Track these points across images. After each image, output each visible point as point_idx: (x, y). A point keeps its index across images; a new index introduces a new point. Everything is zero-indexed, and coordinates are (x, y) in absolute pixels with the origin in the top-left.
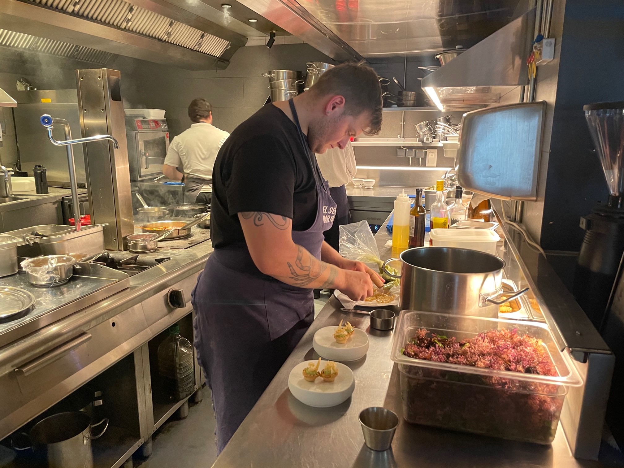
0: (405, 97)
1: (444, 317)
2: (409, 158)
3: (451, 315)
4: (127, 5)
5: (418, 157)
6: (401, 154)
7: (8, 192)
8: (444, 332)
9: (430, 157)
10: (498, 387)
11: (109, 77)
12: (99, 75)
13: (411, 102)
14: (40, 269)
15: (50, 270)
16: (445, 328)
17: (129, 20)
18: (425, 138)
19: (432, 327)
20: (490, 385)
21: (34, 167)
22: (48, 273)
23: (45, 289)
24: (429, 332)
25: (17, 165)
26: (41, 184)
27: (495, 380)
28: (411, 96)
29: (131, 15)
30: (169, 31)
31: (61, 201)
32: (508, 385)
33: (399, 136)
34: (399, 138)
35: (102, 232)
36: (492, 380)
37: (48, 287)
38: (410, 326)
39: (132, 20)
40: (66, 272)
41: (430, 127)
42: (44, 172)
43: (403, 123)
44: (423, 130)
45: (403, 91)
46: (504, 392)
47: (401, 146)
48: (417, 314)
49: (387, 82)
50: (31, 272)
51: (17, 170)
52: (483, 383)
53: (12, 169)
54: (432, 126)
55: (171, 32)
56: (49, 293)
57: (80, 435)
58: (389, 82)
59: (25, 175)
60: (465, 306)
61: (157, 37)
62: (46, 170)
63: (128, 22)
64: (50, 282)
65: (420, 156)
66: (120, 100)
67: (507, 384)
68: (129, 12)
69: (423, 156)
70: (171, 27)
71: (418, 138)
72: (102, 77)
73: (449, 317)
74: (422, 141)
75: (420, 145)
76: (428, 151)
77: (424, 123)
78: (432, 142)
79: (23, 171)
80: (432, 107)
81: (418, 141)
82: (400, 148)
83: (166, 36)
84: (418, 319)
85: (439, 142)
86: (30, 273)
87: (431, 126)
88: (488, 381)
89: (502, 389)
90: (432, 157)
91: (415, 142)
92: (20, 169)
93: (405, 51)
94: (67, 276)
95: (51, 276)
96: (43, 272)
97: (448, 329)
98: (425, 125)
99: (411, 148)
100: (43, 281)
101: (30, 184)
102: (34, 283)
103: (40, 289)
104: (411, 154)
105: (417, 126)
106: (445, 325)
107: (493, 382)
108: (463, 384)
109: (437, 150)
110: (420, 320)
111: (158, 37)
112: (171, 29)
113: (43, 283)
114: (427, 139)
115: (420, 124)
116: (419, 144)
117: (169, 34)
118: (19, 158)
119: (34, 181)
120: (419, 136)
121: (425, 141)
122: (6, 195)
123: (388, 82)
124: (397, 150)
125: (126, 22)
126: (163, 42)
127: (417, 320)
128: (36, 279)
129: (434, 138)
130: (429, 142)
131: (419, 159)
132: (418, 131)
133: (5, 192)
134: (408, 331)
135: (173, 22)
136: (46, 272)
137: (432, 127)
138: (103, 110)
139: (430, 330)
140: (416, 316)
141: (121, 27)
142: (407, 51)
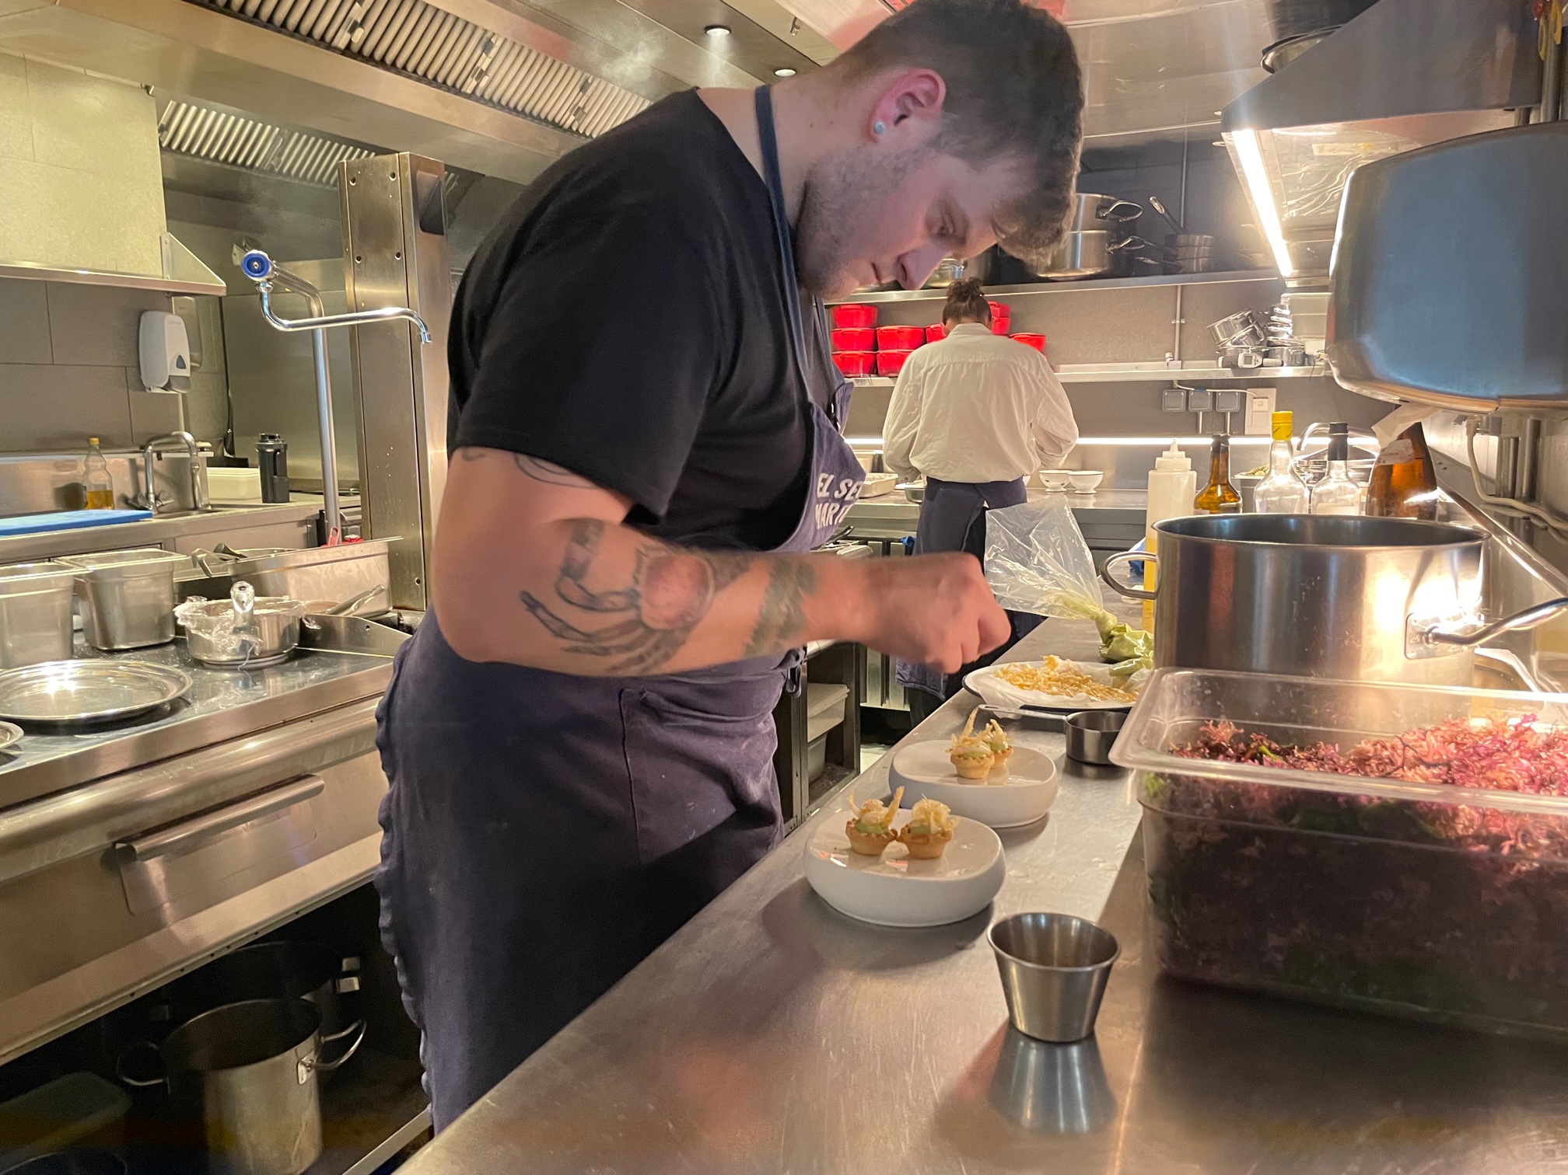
0: (1184, 249)
1: (1292, 685)
2: (1197, 415)
3: (1311, 680)
4: (479, 33)
5: (1222, 410)
6: (1175, 403)
7: (197, 498)
8: (1291, 732)
9: (1256, 407)
10: (1475, 849)
11: (415, 175)
12: (391, 171)
13: (1201, 260)
14: (218, 622)
15: (241, 623)
16: (1295, 722)
17: (482, 74)
18: (1241, 357)
19: (1254, 718)
20: (1450, 842)
21: (260, 438)
22: (236, 631)
23: (227, 675)
24: (1242, 731)
25: (227, 442)
26: (272, 479)
27: (1466, 828)
28: (1199, 246)
29: (489, 61)
30: (581, 105)
31: (317, 521)
32: (1512, 842)
33: (1168, 355)
34: (1168, 360)
35: (386, 556)
36: (1456, 831)
37: (235, 670)
38: (1181, 715)
39: (491, 74)
40: (281, 632)
41: (1253, 327)
42: (283, 451)
43: (1178, 322)
44: (1234, 336)
45: (1178, 233)
46: (1498, 866)
47: (1175, 378)
48: (1202, 679)
49: (1132, 210)
50: (196, 629)
51: (226, 454)
52: (1425, 836)
53: (208, 444)
54: (1262, 325)
55: (584, 107)
56: (237, 684)
57: (290, 1054)
58: (1139, 210)
59: (243, 463)
60: (1358, 651)
61: (550, 118)
62: (286, 446)
63: (480, 77)
64: (241, 657)
65: (1228, 406)
66: (442, 234)
67: (1510, 839)
68: (483, 51)
69: (1236, 407)
70: (584, 93)
71: (1221, 359)
72: (398, 174)
73: (1308, 686)
74: (1233, 366)
75: (1228, 374)
76: (1249, 392)
77: (1238, 316)
78: (1262, 366)
79: (238, 456)
80: (1258, 272)
81: (1220, 365)
82: (1170, 385)
83: (572, 118)
84: (1208, 692)
85: (1282, 365)
86: (193, 632)
87: (1259, 326)
88: (1441, 829)
89: (1494, 855)
90: (1260, 409)
91: (1215, 370)
92: (231, 452)
93: (1183, 123)
94: (283, 646)
95: (243, 641)
96: (223, 628)
97: (1304, 724)
98: (1242, 323)
99: (1201, 385)
100: (224, 652)
101: (250, 482)
102: (206, 658)
103: (216, 674)
104: (1202, 404)
105: (1217, 325)
106: (1293, 711)
107: (1460, 832)
108: (1356, 839)
109: (1274, 390)
110: (1215, 696)
111: (553, 120)
112: (585, 99)
113: (225, 658)
114: (1248, 359)
115: (1225, 320)
116: (1223, 372)
117: (579, 112)
118: (230, 425)
119: (259, 475)
120: (1223, 352)
121: (1241, 363)
122: (192, 506)
123: (1135, 210)
124: (1162, 394)
125: (476, 79)
126: (565, 131)
127: (1203, 698)
128: (208, 647)
129: (1266, 355)
130: (1253, 366)
131: (1224, 415)
132: (1222, 339)
133: (191, 499)
134: (1175, 729)
135: (590, 81)
136: (232, 627)
137: (1262, 329)
138: (398, 255)
139: (1245, 726)
140: (1199, 684)
141: (463, 90)
142: (1188, 123)
